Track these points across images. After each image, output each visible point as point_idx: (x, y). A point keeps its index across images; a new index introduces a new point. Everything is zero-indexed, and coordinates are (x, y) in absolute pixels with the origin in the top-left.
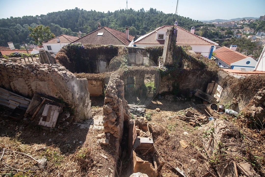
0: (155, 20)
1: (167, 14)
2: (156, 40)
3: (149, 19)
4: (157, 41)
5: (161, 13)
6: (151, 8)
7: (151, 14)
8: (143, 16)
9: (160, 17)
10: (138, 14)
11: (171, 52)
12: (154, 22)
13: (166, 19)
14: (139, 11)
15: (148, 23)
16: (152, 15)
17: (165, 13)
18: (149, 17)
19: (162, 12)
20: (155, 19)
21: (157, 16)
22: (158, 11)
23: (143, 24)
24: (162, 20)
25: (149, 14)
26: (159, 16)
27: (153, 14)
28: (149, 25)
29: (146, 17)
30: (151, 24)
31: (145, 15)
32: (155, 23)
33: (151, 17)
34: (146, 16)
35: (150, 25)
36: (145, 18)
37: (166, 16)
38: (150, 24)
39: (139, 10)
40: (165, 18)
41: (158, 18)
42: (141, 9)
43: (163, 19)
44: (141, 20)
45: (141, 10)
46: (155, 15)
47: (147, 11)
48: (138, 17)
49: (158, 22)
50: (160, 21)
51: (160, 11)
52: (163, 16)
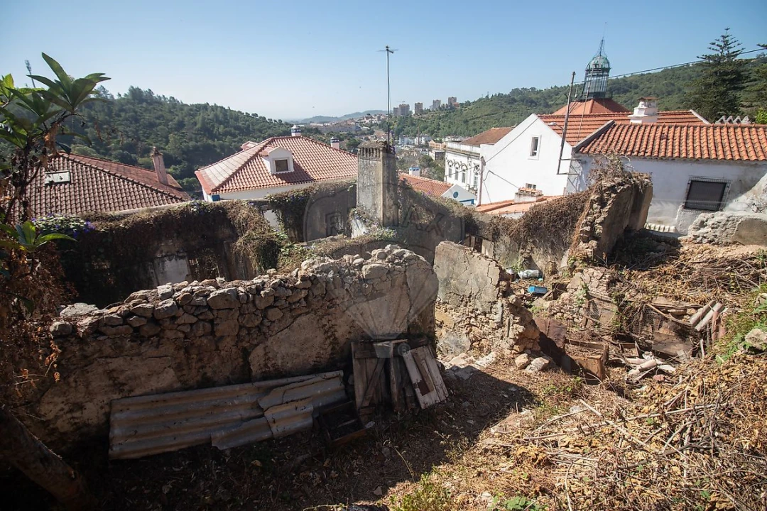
0: (158, 121)
1: (193, 105)
2: (273, 175)
3: (137, 121)
4: (275, 177)
5: (170, 101)
6: (132, 87)
7: (139, 103)
8: (111, 112)
9: (170, 112)
12: (159, 128)
13: (194, 118)
15: (137, 131)
16: (142, 107)
17: (184, 103)
18: (136, 112)
19: (173, 98)
20: (158, 118)
21: (161, 110)
22: (161, 96)
24: (183, 122)
25: (132, 104)
26: (167, 110)
27: (144, 105)
28: (142, 138)
29: (123, 114)
32: (161, 129)
33: (142, 113)
34: (122, 110)
35: (147, 138)
36: (119, 116)
37: (191, 110)
38: (144, 133)
40: (190, 115)
41: (169, 116)
43: (186, 119)
46: (154, 109)
47: (120, 95)
48: (93, 113)
49: (171, 129)
50: (175, 124)
51: (168, 96)
52: (182, 110)
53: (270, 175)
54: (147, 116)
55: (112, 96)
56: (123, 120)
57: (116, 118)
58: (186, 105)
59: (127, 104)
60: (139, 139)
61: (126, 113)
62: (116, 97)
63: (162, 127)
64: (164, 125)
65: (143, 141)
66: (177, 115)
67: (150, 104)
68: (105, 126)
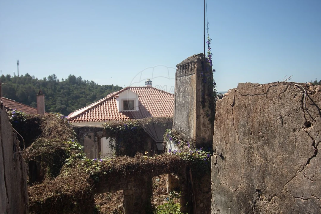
0: (81, 95)
1: (103, 86)
2: (120, 112)
3: (69, 94)
4: (121, 114)
5: (91, 83)
6: (71, 75)
7: (72, 85)
8: (55, 89)
9: (90, 90)
10: (44, 83)
11: (206, 109)
12: (80, 99)
13: (103, 94)
14: (45, 79)
15: (68, 101)
16: (74, 86)
17: (99, 84)
18: (69, 89)
19: (93, 81)
20: (81, 93)
21: (84, 89)
22: (86, 80)
23: (57, 102)
24: (96, 96)
25: (69, 85)
26: (88, 89)
27: (75, 85)
28: (70, 105)
29: (62, 91)
30: (75, 103)
31: (59, 87)
32: (82, 100)
33: (73, 90)
34: (62, 88)
35: (73, 105)
36: (59, 91)
37: (102, 89)
38: (72, 102)
39: (47, 77)
40: (101, 91)
41: (88, 92)
42: (51, 75)
43: (98, 94)
44: (52, 95)
45: (50, 77)
46: (80, 88)
47: (63, 80)
48: (45, 89)
49: (88, 100)
50: (91, 97)
51: (90, 81)
52: (96, 88)
53: (118, 112)
54: (76, 92)
55: (58, 81)
56: (61, 94)
57: (58, 93)
58: (100, 86)
59: (65, 85)
60: (67, 105)
61: (64, 90)
62: (61, 81)
63: (83, 98)
64: (84, 98)
65: (70, 107)
66: (93, 92)
67: (79, 85)
68: (50, 97)
